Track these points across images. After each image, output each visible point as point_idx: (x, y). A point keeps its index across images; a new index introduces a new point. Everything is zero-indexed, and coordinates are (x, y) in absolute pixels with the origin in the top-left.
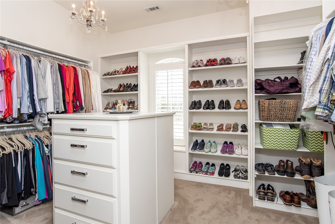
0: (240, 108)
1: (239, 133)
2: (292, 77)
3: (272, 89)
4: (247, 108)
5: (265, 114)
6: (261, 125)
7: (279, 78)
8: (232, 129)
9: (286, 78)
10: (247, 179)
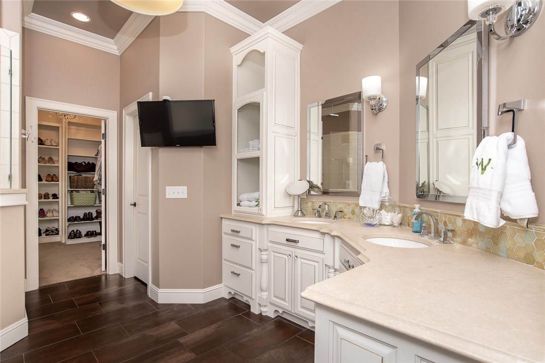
0: (52, 181)
1: (51, 200)
2: (93, 163)
3: (79, 169)
4: (58, 181)
5: (75, 184)
6: (72, 191)
7: (84, 162)
8: (43, 198)
9: (89, 163)
10: (58, 234)
